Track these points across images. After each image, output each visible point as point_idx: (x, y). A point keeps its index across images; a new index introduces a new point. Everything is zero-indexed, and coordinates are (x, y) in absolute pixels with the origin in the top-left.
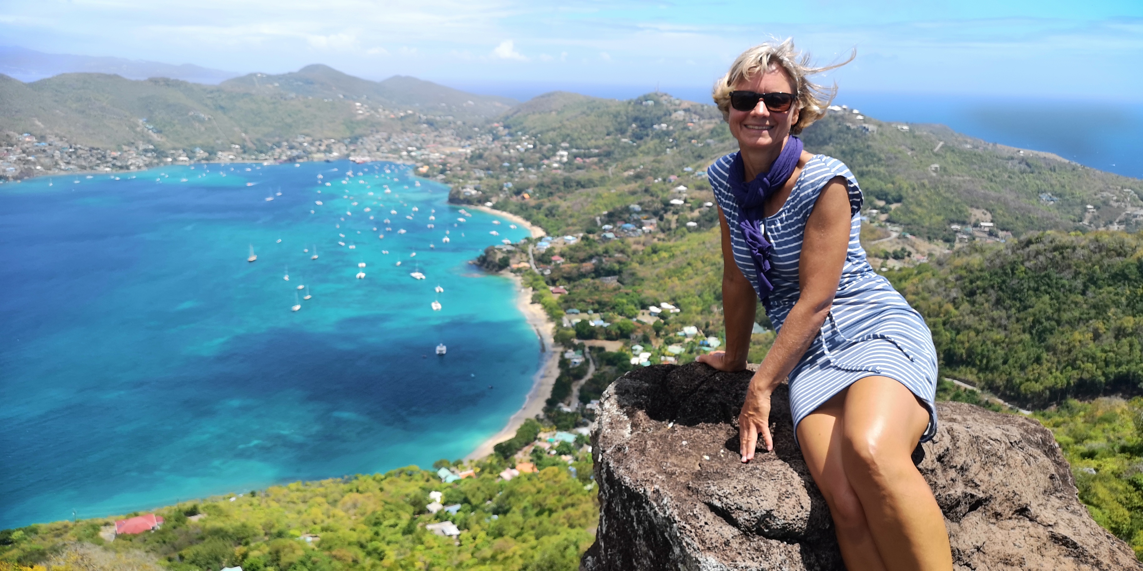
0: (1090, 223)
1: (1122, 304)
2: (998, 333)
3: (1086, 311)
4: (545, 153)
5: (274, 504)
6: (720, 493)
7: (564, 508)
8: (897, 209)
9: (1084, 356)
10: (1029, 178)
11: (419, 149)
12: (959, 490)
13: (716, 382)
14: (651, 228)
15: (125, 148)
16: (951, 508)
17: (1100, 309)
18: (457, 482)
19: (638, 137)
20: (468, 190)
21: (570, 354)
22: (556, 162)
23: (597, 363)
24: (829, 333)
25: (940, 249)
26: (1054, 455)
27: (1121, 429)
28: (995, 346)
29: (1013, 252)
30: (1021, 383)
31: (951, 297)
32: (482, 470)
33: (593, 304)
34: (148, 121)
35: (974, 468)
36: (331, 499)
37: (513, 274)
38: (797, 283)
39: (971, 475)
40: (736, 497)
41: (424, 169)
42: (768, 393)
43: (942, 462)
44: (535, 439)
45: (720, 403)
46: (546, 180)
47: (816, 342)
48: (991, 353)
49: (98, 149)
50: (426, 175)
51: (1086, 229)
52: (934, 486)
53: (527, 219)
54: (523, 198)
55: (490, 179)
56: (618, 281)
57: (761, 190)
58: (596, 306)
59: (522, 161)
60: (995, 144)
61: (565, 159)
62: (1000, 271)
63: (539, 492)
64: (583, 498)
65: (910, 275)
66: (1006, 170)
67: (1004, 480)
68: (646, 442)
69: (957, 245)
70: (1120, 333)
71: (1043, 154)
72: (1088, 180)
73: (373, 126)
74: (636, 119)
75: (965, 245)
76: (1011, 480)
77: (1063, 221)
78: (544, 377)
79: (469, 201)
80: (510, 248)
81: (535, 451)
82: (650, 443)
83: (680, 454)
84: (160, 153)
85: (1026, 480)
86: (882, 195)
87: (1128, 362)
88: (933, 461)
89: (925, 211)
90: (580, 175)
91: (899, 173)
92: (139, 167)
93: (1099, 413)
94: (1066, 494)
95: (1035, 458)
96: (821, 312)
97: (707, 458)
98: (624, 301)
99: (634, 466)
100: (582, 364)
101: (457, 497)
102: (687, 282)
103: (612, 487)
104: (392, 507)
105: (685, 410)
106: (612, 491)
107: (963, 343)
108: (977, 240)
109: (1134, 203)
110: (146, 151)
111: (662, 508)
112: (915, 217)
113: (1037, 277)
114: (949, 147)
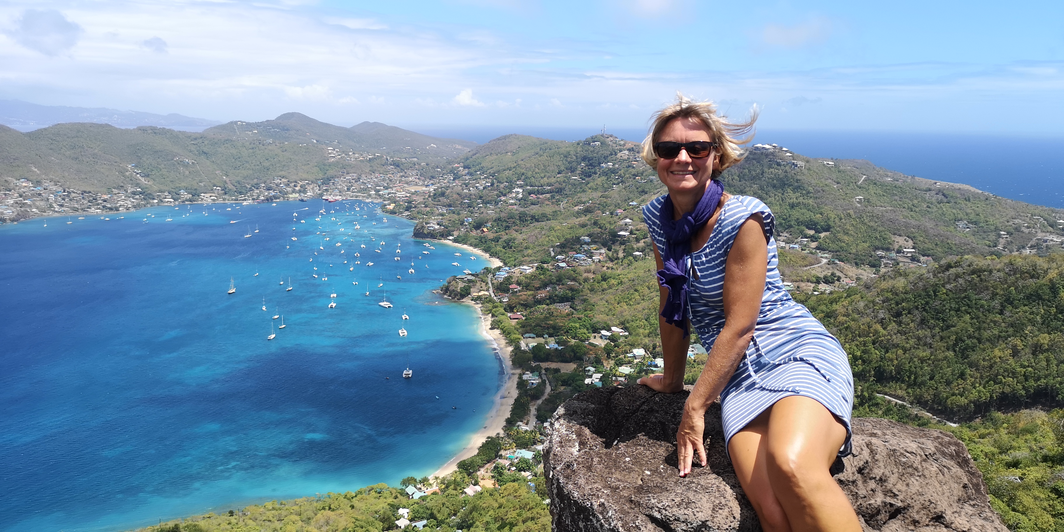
0: (1004, 248)
1: (1037, 322)
2: (924, 351)
3: (1004, 329)
4: (502, 190)
5: (250, 522)
6: (659, 506)
7: (524, 522)
8: (826, 237)
9: (1005, 371)
10: (946, 208)
11: (386, 188)
12: (878, 500)
13: (656, 403)
14: (601, 257)
15: (115, 191)
16: (872, 516)
17: (1017, 328)
18: (423, 498)
19: (586, 175)
20: (432, 225)
21: (528, 376)
22: (512, 198)
23: (553, 384)
24: (754, 356)
25: (867, 274)
26: (968, 466)
27: (1042, 439)
28: (922, 363)
29: (935, 275)
30: (947, 398)
31: (879, 318)
32: (447, 487)
33: (548, 328)
34: (136, 166)
35: (893, 479)
36: (304, 517)
37: (473, 302)
38: (722, 310)
39: (889, 486)
40: (674, 509)
41: (392, 207)
42: (702, 412)
43: (863, 474)
44: (496, 456)
45: (660, 422)
46: (503, 215)
47: (742, 365)
48: (918, 369)
49: (90, 192)
50: (393, 212)
51: (1000, 253)
52: (855, 496)
53: (486, 250)
54: (483, 231)
55: (452, 215)
56: (571, 307)
57: (686, 227)
58: (551, 331)
59: (481, 198)
60: (913, 177)
61: (520, 196)
62: (923, 294)
63: (500, 507)
64: (542, 512)
65: (840, 298)
66: (924, 200)
67: (920, 490)
68: (592, 459)
69: (883, 270)
70: (1037, 349)
71: (958, 185)
72: (1000, 209)
73: (344, 168)
74: (584, 159)
75: (890, 269)
76: (927, 490)
77: (979, 246)
78: (503, 397)
79: (432, 235)
80: (470, 277)
81: (496, 468)
82: (596, 460)
83: (623, 471)
84: (147, 195)
85: (940, 489)
86: (811, 225)
87: (1046, 377)
88: (853, 473)
89: (852, 239)
90: (534, 210)
91: (826, 205)
92: (128, 209)
93: (1021, 425)
94: (977, 502)
95: (948, 469)
96: (745, 336)
97: (648, 473)
98: (577, 325)
99: (582, 481)
100: (539, 384)
101: (424, 512)
102: (635, 307)
103: (562, 501)
104: (363, 523)
105: (628, 428)
106: (562, 505)
107: (892, 360)
108: (901, 264)
109: (1044, 229)
110: (134, 193)
111: (607, 520)
112: (843, 244)
113: (958, 298)
114: (872, 181)
